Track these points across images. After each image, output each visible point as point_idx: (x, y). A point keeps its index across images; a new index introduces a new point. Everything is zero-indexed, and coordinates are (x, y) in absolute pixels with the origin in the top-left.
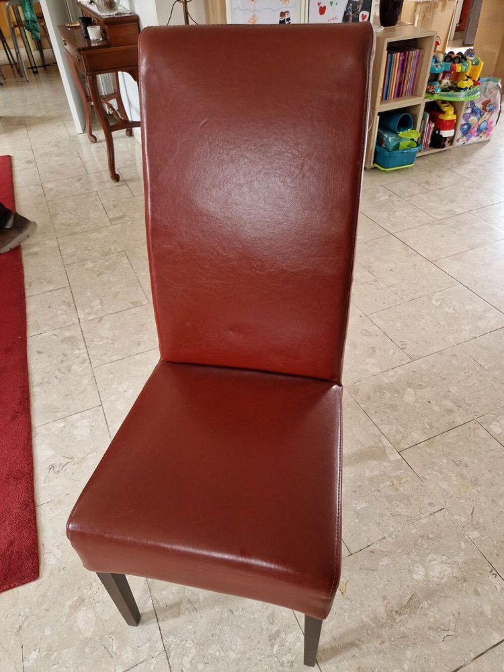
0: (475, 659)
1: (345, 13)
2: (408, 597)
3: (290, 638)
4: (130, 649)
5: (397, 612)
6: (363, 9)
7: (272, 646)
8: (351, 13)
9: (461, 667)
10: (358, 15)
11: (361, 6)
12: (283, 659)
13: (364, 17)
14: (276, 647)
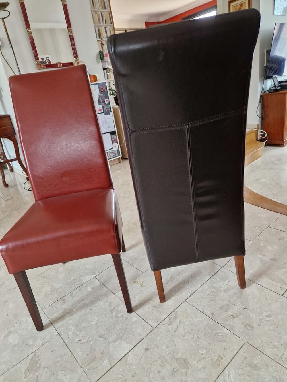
0: (201, 286)
1: (99, 100)
2: (170, 278)
3: (120, 308)
4: (40, 340)
5: (166, 283)
6: (105, 98)
7: (112, 313)
8: (101, 100)
9: (196, 291)
10: (104, 100)
11: (104, 97)
12: (118, 316)
13: (107, 101)
14: (114, 313)
